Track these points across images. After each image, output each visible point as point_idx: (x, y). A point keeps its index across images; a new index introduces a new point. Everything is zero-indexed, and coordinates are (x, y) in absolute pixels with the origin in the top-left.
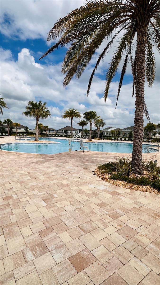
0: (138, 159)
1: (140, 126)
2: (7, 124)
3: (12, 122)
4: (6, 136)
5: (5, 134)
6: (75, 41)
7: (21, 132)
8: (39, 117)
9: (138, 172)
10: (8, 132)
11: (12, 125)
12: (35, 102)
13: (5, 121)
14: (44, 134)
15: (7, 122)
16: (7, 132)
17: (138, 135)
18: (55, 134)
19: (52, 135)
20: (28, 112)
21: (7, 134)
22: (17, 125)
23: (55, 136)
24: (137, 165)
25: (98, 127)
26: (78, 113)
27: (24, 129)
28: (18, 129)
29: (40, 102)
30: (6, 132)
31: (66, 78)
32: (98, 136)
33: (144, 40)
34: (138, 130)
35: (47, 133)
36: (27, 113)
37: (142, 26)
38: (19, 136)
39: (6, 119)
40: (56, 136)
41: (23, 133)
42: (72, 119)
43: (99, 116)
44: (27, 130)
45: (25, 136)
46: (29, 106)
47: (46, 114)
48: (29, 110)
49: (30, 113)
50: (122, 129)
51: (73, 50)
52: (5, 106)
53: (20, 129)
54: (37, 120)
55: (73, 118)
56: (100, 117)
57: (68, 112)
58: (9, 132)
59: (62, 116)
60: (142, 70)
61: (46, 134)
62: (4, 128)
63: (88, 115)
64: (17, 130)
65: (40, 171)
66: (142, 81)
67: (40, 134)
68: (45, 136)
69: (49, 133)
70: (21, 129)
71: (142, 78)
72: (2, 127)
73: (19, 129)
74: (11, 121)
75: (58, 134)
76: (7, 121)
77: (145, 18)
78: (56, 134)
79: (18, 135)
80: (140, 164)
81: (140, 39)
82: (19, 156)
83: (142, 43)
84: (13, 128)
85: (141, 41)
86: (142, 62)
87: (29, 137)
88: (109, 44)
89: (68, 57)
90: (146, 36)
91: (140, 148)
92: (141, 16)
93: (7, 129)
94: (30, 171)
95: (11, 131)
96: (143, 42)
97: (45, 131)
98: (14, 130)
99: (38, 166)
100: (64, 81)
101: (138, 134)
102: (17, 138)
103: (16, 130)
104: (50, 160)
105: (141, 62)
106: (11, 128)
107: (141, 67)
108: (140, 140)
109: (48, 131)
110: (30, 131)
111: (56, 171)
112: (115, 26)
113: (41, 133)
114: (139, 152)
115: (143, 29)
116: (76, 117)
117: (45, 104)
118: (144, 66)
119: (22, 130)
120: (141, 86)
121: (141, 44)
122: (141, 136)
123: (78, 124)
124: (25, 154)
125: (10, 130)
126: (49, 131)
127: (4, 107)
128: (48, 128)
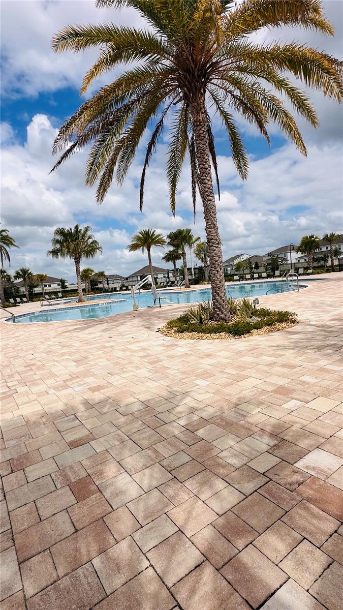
0: (220, 299)
1: (215, 248)
2: (21, 280)
3: (30, 274)
4: (23, 302)
5: (21, 299)
6: (99, 137)
7: (53, 291)
8: (80, 256)
9: (222, 319)
10: (25, 294)
11: (32, 280)
12: (67, 228)
13: (18, 273)
14: (98, 289)
15: (21, 275)
16: (24, 296)
17: (214, 264)
18: (120, 285)
19: (115, 290)
20: (58, 250)
21: (25, 299)
22: (42, 278)
23: (121, 289)
24: (219, 308)
25: (202, 258)
26: (159, 235)
27: (58, 285)
28: (46, 286)
29: (77, 227)
30: (22, 295)
31: (99, 189)
32: (207, 278)
33: (200, 119)
34: (213, 256)
35: (103, 286)
36: (55, 253)
37: (195, 100)
38: (49, 300)
39: (18, 269)
40: (124, 288)
41: (56, 293)
42: (149, 250)
43: (197, 237)
44: (63, 286)
45: (61, 298)
46: (59, 238)
47: (92, 249)
48: (58, 246)
49: (61, 250)
50: (262, 255)
51: (99, 150)
52: (12, 244)
53: (50, 286)
54: (75, 262)
55: (150, 248)
56: (199, 238)
57: (139, 239)
58: (28, 296)
59: (129, 246)
60: (204, 165)
61: (102, 288)
62: (18, 288)
63: (176, 239)
64: (43, 289)
65: (77, 339)
66: (207, 182)
67: (90, 290)
68: (101, 293)
69: (108, 284)
70: (52, 285)
71: (206, 177)
72: (13, 287)
73: (48, 286)
74: (29, 272)
75: (126, 284)
76: (21, 273)
77: (196, 88)
78: (123, 286)
79: (47, 297)
80: (223, 307)
81: (195, 119)
82: (47, 327)
83: (198, 124)
84: (36, 286)
85: (197, 121)
86: (203, 153)
87: (68, 299)
88: (159, 126)
89: (91, 161)
90: (203, 113)
91: (220, 282)
92: (191, 85)
93: (23, 290)
94: (62, 340)
95: (33, 291)
96: (200, 123)
97: (100, 283)
98: (37, 290)
99: (75, 334)
100: (97, 195)
101: (214, 262)
102: (45, 302)
103: (41, 289)
104: (97, 325)
105: (201, 154)
106: (32, 287)
107: (203, 161)
108: (218, 271)
109: (106, 282)
110: (70, 288)
111: (101, 336)
112: (163, 96)
113: (91, 288)
114: (219, 289)
115: (196, 104)
116: (156, 246)
117: (87, 229)
118: (206, 158)
119: (55, 287)
120: (207, 189)
121: (197, 126)
122: (218, 265)
123: (163, 258)
124: (57, 323)
125: (29, 291)
126: (108, 282)
127: (10, 245)
128: (105, 276)
